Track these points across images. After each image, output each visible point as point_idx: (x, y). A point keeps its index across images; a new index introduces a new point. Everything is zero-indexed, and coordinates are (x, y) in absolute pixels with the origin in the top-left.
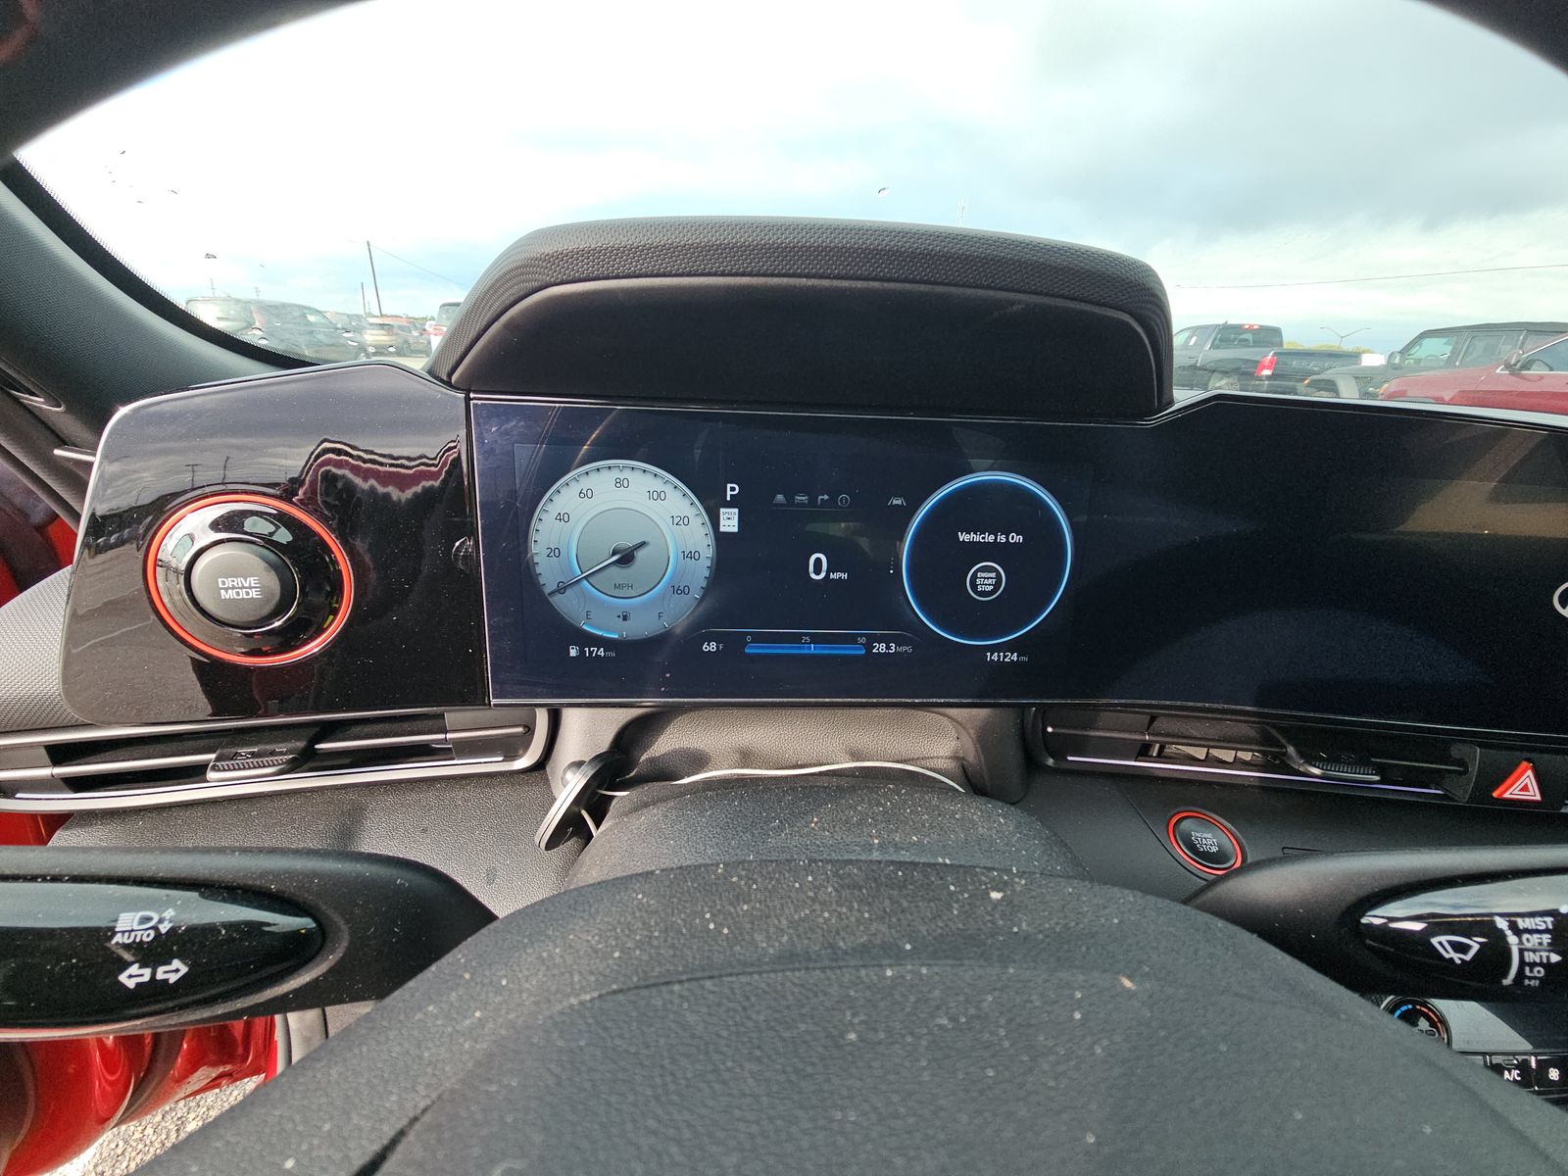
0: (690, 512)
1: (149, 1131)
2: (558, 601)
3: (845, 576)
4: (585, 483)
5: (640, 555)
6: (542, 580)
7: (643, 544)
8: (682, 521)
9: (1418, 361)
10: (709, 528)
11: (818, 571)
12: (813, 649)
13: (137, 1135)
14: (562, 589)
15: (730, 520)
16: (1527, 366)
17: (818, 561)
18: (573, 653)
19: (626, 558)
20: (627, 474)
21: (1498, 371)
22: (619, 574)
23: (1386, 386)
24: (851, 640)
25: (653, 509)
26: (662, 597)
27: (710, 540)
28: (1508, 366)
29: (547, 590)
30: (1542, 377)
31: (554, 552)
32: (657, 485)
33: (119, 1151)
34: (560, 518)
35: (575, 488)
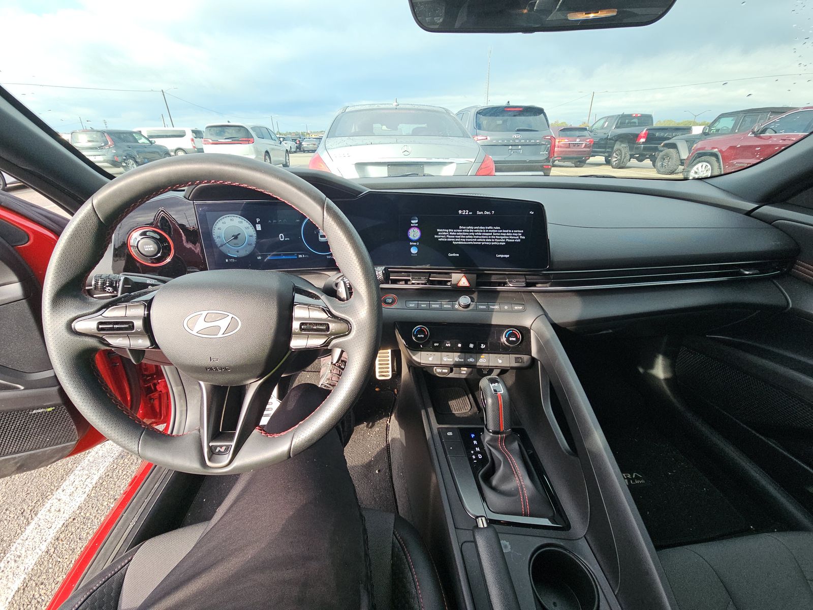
0: (249, 226)
1: (126, 460)
2: (221, 248)
3: (289, 239)
4: (223, 220)
5: (239, 236)
6: (217, 244)
7: (239, 234)
8: (247, 228)
9: (718, 130)
10: (254, 229)
11: (282, 238)
12: (284, 257)
13: (121, 462)
14: (222, 246)
15: (259, 227)
16: (764, 131)
17: (281, 236)
18: (227, 261)
19: (236, 237)
20: (233, 218)
21: (749, 135)
22: (235, 241)
23: (695, 145)
24: (293, 254)
25: (240, 225)
26: (245, 247)
27: (255, 232)
28: (753, 133)
29: (219, 246)
30: (770, 137)
31: (219, 237)
32: (240, 220)
33: (114, 468)
34: (219, 229)
35: (221, 222)
